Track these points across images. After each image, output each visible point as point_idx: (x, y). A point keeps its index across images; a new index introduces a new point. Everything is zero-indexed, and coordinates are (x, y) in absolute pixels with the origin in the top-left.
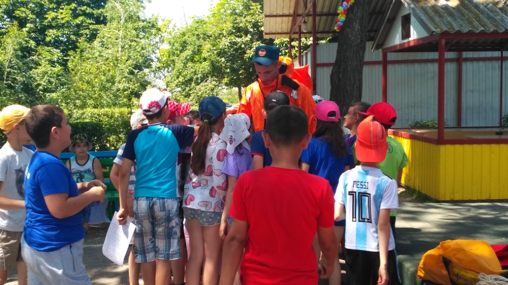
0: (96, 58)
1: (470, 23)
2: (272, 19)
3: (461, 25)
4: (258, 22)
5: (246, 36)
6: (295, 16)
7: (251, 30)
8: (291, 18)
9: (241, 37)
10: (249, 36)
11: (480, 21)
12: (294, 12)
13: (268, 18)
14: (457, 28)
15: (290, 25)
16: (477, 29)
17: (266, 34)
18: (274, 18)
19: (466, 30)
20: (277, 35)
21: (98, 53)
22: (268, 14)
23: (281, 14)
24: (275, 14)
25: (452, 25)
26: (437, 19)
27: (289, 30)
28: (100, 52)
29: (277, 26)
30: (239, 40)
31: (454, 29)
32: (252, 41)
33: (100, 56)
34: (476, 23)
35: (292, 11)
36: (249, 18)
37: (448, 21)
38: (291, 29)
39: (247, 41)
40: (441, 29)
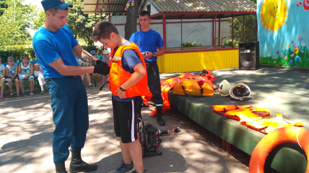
0: (5, 23)
1: (173, 8)
2: (87, 5)
3: (170, 9)
4: (80, 7)
5: (76, 13)
6: (97, 4)
7: (78, 10)
8: (95, 5)
9: (73, 13)
10: (77, 13)
11: (176, 8)
12: (97, 3)
13: (86, 5)
14: (169, 10)
15: (95, 8)
16: (176, 10)
17: (85, 12)
18: (88, 5)
19: (172, 11)
20: (89, 13)
21: (5, 21)
22: (86, 3)
23: (91, 3)
24: (89, 3)
25: (167, 9)
26: (161, 7)
27: (95, 10)
28: (6, 20)
29: (90, 9)
30: (72, 15)
31: (168, 11)
32: (78, 15)
33: (6, 22)
34: (175, 8)
35: (96, 3)
36: (76, 5)
37: (165, 8)
38: (96, 10)
39: (76, 15)
40: (163, 10)
